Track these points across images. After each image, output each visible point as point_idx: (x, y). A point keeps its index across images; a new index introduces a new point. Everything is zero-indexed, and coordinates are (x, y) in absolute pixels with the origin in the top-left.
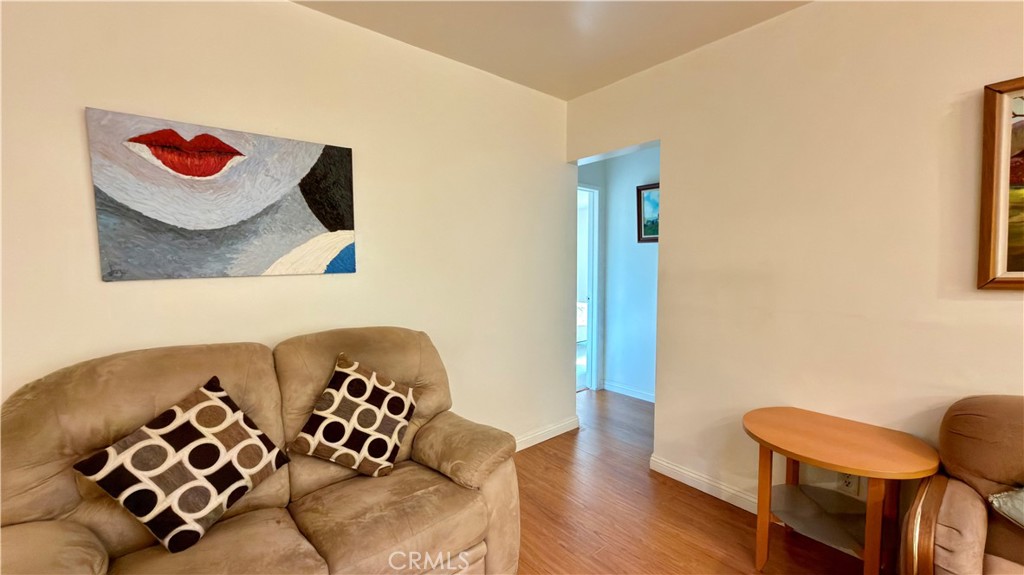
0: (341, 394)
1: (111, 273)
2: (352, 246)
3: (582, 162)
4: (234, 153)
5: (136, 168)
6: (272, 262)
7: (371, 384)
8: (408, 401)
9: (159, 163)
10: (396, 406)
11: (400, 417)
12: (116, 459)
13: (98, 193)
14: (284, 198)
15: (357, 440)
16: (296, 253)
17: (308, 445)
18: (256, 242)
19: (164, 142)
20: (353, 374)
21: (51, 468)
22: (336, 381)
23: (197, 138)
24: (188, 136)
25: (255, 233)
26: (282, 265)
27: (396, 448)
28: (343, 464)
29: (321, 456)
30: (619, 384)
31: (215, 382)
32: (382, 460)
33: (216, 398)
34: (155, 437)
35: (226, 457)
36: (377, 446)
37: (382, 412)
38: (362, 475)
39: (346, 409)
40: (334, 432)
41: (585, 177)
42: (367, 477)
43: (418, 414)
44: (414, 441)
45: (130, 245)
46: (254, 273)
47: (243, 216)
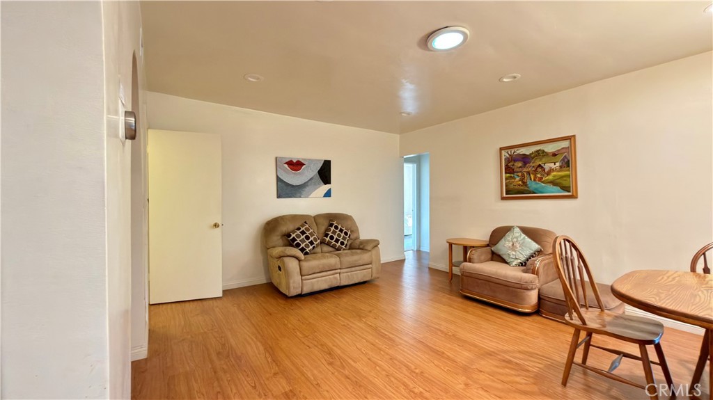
0: (333, 228)
1: (279, 196)
2: (330, 189)
3: (405, 157)
4: (304, 164)
5: (285, 170)
6: (311, 194)
7: (340, 227)
8: (349, 233)
9: (289, 169)
10: (346, 234)
11: (347, 237)
12: (293, 236)
13: (277, 177)
14: (314, 176)
15: (337, 241)
16: (317, 191)
17: (326, 240)
18: (308, 188)
19: (290, 163)
20: (335, 224)
21: (279, 237)
22: (331, 225)
23: (297, 161)
24: (295, 161)
25: (308, 186)
27: (347, 245)
28: (334, 247)
29: (328, 244)
30: (426, 248)
31: (305, 223)
32: (343, 247)
33: (307, 226)
34: (298, 232)
35: (311, 239)
36: (342, 243)
37: (343, 235)
38: (338, 249)
39: (334, 232)
40: (332, 238)
41: (408, 161)
42: (340, 250)
43: (351, 237)
44: (351, 244)
45: (285, 190)
46: (307, 197)
47: (305, 181)
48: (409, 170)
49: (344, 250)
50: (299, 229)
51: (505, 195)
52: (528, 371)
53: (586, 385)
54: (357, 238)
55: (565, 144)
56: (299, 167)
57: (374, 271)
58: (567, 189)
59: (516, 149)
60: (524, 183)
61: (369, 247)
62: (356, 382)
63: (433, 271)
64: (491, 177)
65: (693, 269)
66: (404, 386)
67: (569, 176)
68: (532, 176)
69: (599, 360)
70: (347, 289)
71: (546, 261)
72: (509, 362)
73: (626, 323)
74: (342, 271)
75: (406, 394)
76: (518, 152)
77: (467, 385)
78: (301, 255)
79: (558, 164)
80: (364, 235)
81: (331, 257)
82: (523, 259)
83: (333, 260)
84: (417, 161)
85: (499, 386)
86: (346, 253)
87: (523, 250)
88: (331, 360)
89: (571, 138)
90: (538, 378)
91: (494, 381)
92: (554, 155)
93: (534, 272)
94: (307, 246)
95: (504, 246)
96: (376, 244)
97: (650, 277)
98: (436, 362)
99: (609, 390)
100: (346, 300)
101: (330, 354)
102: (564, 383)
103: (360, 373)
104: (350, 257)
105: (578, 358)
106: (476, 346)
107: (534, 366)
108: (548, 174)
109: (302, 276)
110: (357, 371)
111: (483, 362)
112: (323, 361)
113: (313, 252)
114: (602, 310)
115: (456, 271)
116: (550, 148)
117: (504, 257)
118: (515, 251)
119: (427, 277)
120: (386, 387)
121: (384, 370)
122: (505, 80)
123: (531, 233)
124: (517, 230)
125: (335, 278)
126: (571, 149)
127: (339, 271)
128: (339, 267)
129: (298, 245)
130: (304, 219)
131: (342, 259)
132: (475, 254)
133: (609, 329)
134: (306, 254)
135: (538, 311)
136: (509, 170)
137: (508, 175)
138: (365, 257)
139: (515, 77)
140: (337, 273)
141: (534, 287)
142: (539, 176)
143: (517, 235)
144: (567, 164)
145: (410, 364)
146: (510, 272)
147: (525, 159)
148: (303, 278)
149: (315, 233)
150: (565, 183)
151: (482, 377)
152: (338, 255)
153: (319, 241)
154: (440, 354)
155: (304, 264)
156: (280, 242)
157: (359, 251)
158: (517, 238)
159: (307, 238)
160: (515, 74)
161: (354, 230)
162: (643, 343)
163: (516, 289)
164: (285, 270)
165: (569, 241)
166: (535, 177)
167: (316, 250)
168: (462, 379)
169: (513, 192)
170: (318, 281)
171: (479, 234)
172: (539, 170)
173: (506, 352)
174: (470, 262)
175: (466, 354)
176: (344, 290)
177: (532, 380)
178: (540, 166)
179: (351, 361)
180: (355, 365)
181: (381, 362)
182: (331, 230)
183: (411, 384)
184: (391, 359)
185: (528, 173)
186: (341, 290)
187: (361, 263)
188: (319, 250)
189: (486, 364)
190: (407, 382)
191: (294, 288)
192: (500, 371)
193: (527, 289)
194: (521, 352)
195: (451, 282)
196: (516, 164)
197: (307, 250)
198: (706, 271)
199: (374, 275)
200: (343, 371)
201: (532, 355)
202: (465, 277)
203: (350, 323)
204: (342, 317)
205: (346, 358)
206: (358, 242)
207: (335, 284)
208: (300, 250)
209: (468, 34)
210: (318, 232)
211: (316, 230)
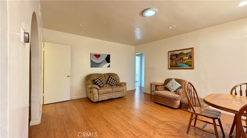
0: (110, 78)
1: (91, 67)
2: (110, 65)
3: (136, 54)
4: (100, 56)
5: (94, 58)
7: (113, 78)
8: (116, 80)
10: (115, 80)
12: (96, 81)
13: (91, 60)
14: (104, 60)
16: (105, 65)
17: (108, 82)
18: (102, 64)
19: (96, 55)
21: (91, 81)
23: (98, 55)
26: (104, 66)
28: (110, 85)
29: (109, 84)
30: (143, 85)
31: (101, 76)
32: (114, 85)
33: (101, 77)
34: (98, 79)
35: (103, 82)
36: (113, 84)
37: (114, 81)
38: (112, 86)
39: (111, 80)
40: (110, 82)
43: (117, 81)
44: (117, 84)
45: (94, 65)
46: (101, 67)
47: (101, 62)
48: (138, 59)
49: (114, 86)
50: (98, 78)
51: (170, 68)
52: (175, 128)
53: (195, 133)
54: (119, 82)
55: (190, 50)
58: (191, 66)
59: (174, 52)
60: (176, 63)
61: (123, 85)
62: (115, 132)
63: (145, 94)
64: (165, 61)
65: (231, 93)
66: (132, 134)
67: (191, 61)
69: (199, 124)
71: (183, 91)
72: (169, 125)
74: (113, 93)
76: (174, 53)
77: (154, 133)
78: (98, 87)
79: (188, 57)
80: (121, 81)
81: (109, 88)
82: (175, 89)
83: (110, 90)
84: (141, 55)
87: (175, 86)
89: (192, 49)
90: (179, 131)
91: (163, 132)
92: (187, 54)
93: (179, 94)
94: (101, 84)
95: (169, 85)
96: (125, 84)
97: (216, 96)
98: (144, 125)
99: (203, 135)
100: (114, 103)
101: (107, 122)
102: (188, 133)
104: (116, 89)
105: (193, 124)
106: (158, 120)
107: (178, 127)
108: (184, 61)
110: (116, 129)
112: (104, 125)
113: (103, 87)
114: (201, 107)
115: (153, 93)
116: (185, 52)
117: (170, 89)
118: (173, 87)
119: (143, 96)
121: (126, 128)
122: (170, 28)
123: (178, 81)
125: (110, 96)
126: (192, 52)
127: (112, 93)
129: (98, 84)
130: (100, 75)
132: (159, 88)
133: (203, 114)
135: (180, 107)
136: (171, 59)
137: (171, 61)
138: (121, 88)
139: (173, 27)
140: (111, 94)
141: (179, 99)
142: (181, 61)
143: (174, 81)
144: (191, 57)
145: (135, 126)
146: (171, 94)
147: (177, 55)
148: (99, 95)
149: (104, 80)
150: (190, 64)
151: (159, 130)
152: (112, 88)
153: (105, 83)
154: (145, 122)
155: (100, 91)
156: (91, 83)
157: (119, 86)
158: (173, 82)
159: (101, 81)
160: (173, 26)
161: (118, 79)
162: (214, 119)
163: (172, 100)
164: (92, 92)
165: (190, 83)
166: (180, 62)
167: (104, 86)
168: (152, 131)
169: (173, 66)
170: (104, 97)
171: (161, 81)
172: (181, 59)
173: (169, 122)
174: (157, 90)
175: (155, 122)
176: (114, 100)
178: (182, 58)
179: (114, 125)
180: (115, 126)
181: (124, 125)
182: (109, 79)
183: (135, 133)
184: (128, 124)
185: (178, 60)
186: (113, 100)
187: (120, 90)
188: (105, 86)
189: (161, 126)
190: (133, 132)
191: (96, 99)
192: (166, 128)
193: (176, 100)
194: (173, 122)
195: (151, 97)
196: (174, 57)
197: (101, 86)
198: (236, 94)
199: (124, 95)
200: (111, 129)
201: (177, 123)
202: (155, 96)
203: (115, 111)
204: (112, 109)
205: (112, 123)
206: (119, 83)
207: (110, 98)
208: (98, 86)
209: (157, 11)
210: (105, 80)
211: (104, 79)
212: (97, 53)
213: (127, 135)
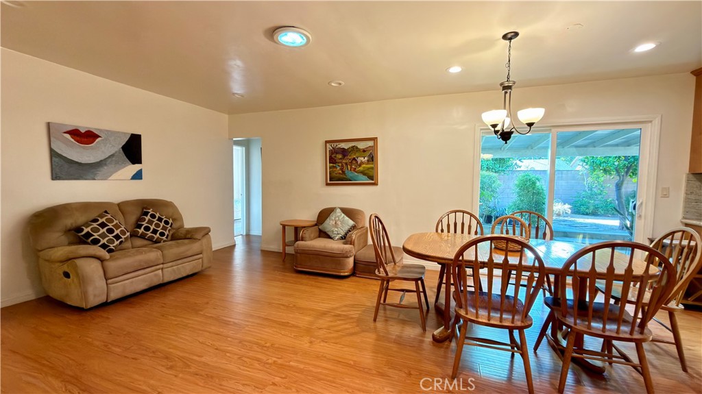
0: (148, 218)
1: (55, 177)
2: (141, 170)
3: (234, 139)
4: (98, 136)
5: (66, 142)
6: (111, 175)
7: (157, 215)
8: (171, 221)
9: (73, 140)
10: (167, 223)
11: (168, 226)
12: (86, 230)
14: (116, 152)
15: (155, 232)
16: (120, 172)
17: (139, 232)
18: (105, 168)
19: (75, 133)
20: (151, 212)
21: (61, 234)
22: (146, 214)
23: (86, 132)
24: (82, 131)
25: (106, 165)
26: (115, 176)
27: (168, 235)
28: (150, 239)
29: (143, 236)
30: (257, 230)
31: (106, 212)
32: (164, 238)
33: (109, 216)
34: (95, 225)
35: (117, 232)
36: (162, 234)
37: (162, 224)
38: (158, 241)
39: (150, 222)
40: (147, 229)
41: (238, 143)
42: (159, 242)
43: (174, 226)
44: (172, 235)
45: (62, 168)
46: (105, 179)
47: (102, 158)
48: (238, 152)
49: (164, 241)
50: (95, 220)
51: (329, 182)
52: (352, 318)
53: (386, 317)
54: (182, 226)
55: (371, 143)
56: (91, 139)
57: (205, 261)
58: (371, 178)
59: (337, 144)
60: (343, 172)
61: (198, 236)
62: (207, 375)
63: (265, 253)
64: (318, 165)
65: (437, 231)
66: (258, 361)
67: (372, 168)
68: (349, 167)
69: (393, 298)
70: (173, 285)
71: (359, 234)
72: (339, 315)
73: (408, 269)
74: (165, 266)
75: (261, 368)
76: (339, 146)
77: (311, 342)
78: (103, 253)
79: (366, 159)
80: (189, 223)
81: (150, 251)
82: (343, 233)
83: (153, 255)
84: (247, 144)
85: (335, 335)
86: (170, 245)
87: (343, 226)
88: (170, 364)
89: (374, 139)
90: (359, 321)
91: (330, 333)
92: (364, 151)
93: (352, 243)
94: (111, 241)
95: (329, 225)
96: (206, 231)
97: (420, 238)
98: (283, 332)
99: (399, 316)
100: (172, 298)
101: (167, 358)
102: (375, 320)
103: (208, 365)
104: (174, 249)
105: (382, 302)
106: (313, 310)
107: (355, 314)
108: (360, 166)
109: (106, 280)
110: (205, 364)
111: (321, 321)
112: (160, 368)
113: (119, 248)
114: (395, 264)
115: (290, 250)
116: (361, 145)
117: (330, 234)
118: (337, 228)
119: (258, 259)
120: (240, 369)
121: (236, 354)
122: (333, 84)
123: (349, 213)
124: (339, 210)
125: (156, 275)
126: (374, 148)
127: (161, 266)
128: (162, 261)
129: (96, 242)
130: (104, 209)
131: (165, 252)
132: (307, 233)
133: (399, 275)
134: (110, 251)
135: (354, 273)
136: (332, 160)
137: (331, 165)
138: (195, 247)
139: (340, 84)
140: (159, 269)
141: (352, 254)
142: (353, 166)
143: (339, 214)
144: (372, 159)
145: (260, 341)
146: (334, 245)
147: (344, 152)
148: (109, 281)
149: (122, 226)
150: (371, 174)
151: (321, 332)
152: (159, 248)
153: (128, 234)
154: (285, 325)
155: (112, 266)
156: (64, 239)
157: (186, 241)
158: (338, 217)
159: (110, 231)
160: (340, 82)
161: (177, 217)
162: (416, 280)
163: (337, 258)
164: (77, 275)
165: (377, 218)
166: (351, 168)
167: (124, 245)
168: (306, 339)
169: (336, 178)
170: (132, 282)
171: (307, 216)
172: (354, 162)
173: (336, 309)
174: (302, 240)
175: (307, 318)
176: (169, 287)
177: (355, 324)
178: (354, 159)
179: (195, 358)
180: (203, 359)
181: (230, 348)
182: (145, 220)
183: (264, 358)
184: (240, 342)
185: (346, 164)
186: (166, 287)
187: (189, 253)
188: (128, 244)
189: (323, 322)
190: (259, 356)
191: (95, 296)
192: (333, 324)
193: (347, 257)
194: (346, 306)
195: (284, 261)
196: (337, 156)
197: (112, 246)
198: (442, 231)
199: (206, 265)
200: (190, 370)
201: (353, 306)
202: (298, 255)
203: (185, 320)
204: (171, 316)
205: (187, 355)
206: (184, 232)
207: (156, 282)
208: (100, 246)
209: (311, 38)
210: (126, 224)
211: (122, 221)
212: (84, 125)
213: (243, 370)
